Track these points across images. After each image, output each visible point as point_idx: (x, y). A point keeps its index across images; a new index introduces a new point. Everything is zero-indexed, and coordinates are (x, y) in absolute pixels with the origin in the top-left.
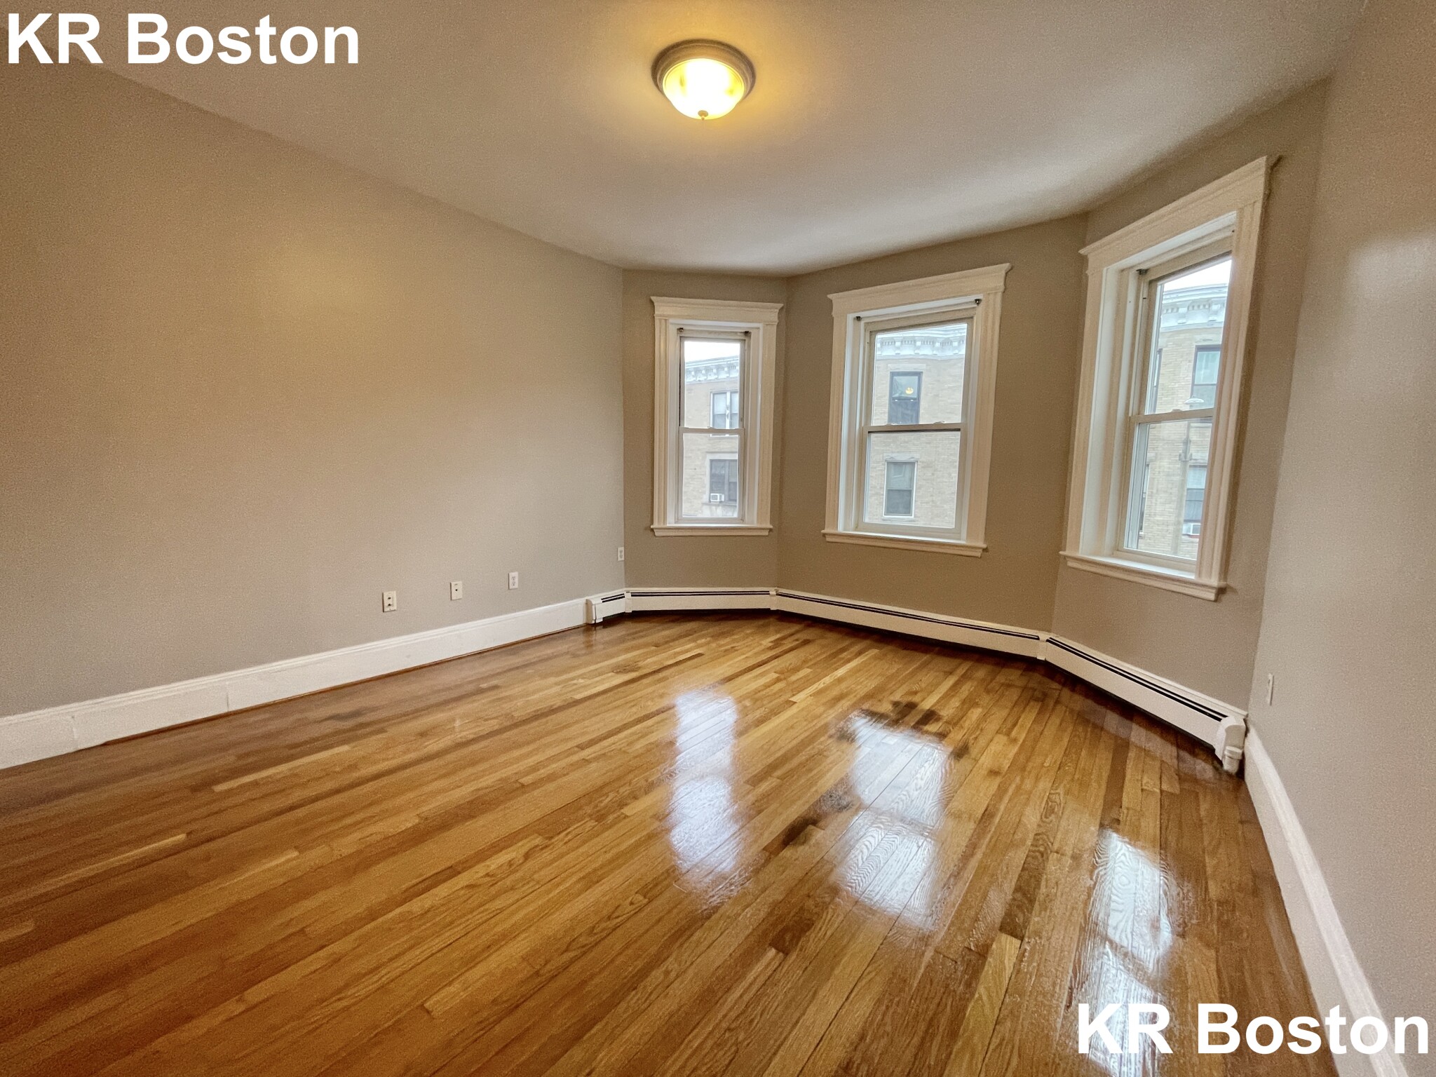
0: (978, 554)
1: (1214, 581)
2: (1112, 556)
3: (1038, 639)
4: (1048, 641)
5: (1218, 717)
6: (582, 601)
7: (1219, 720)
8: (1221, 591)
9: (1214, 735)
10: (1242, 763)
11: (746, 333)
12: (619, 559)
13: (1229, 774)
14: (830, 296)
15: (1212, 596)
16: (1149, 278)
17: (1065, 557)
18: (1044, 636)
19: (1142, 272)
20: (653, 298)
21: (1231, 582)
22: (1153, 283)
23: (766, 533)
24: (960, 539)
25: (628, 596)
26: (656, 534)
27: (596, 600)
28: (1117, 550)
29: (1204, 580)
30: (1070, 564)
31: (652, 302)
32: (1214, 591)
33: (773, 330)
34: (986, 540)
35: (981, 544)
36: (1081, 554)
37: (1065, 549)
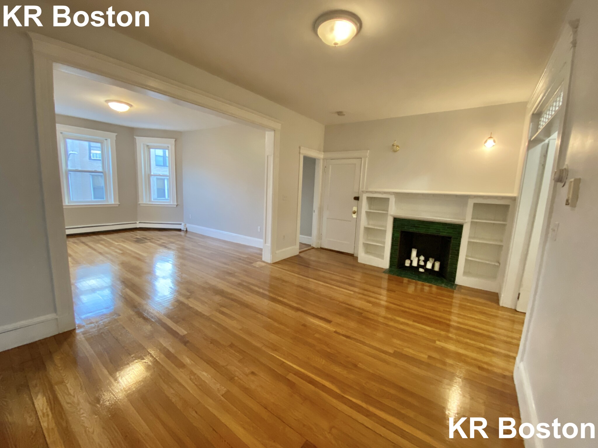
0: (117, 206)
1: (176, 204)
3: (136, 223)
5: (181, 224)
8: (177, 205)
9: (182, 227)
10: (187, 229)
13: (185, 231)
15: (176, 206)
16: (149, 148)
17: (139, 204)
18: (138, 222)
19: (148, 146)
21: (179, 204)
24: (110, 203)
28: (150, 201)
29: (174, 204)
30: (141, 205)
34: (119, 201)
35: (118, 203)
36: (144, 202)
37: (139, 202)
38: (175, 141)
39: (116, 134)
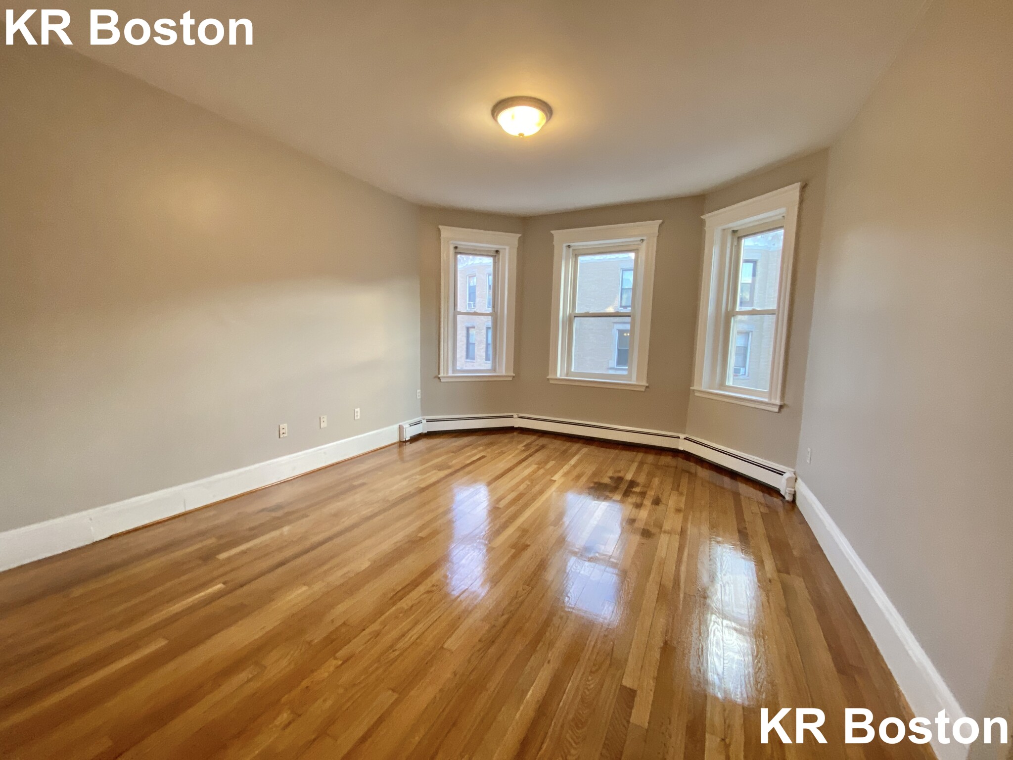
0: (643, 389)
1: (778, 402)
2: (720, 389)
3: (679, 438)
4: (685, 439)
5: (781, 473)
6: (396, 426)
7: (782, 475)
8: (781, 407)
9: (779, 483)
10: (794, 496)
11: (497, 252)
12: (418, 398)
13: (788, 502)
14: (552, 232)
15: (776, 410)
16: (738, 236)
17: (694, 390)
18: (682, 436)
19: (734, 232)
20: (440, 227)
21: (786, 402)
22: (739, 239)
23: (511, 379)
24: (631, 381)
25: (424, 422)
26: (442, 381)
27: (406, 426)
28: (722, 385)
29: (773, 401)
30: (697, 394)
31: (439, 230)
32: (778, 407)
33: (515, 251)
34: (647, 383)
35: (645, 383)
36: (703, 389)
37: (693, 386)
38: (803, 188)
39: (660, 221)
